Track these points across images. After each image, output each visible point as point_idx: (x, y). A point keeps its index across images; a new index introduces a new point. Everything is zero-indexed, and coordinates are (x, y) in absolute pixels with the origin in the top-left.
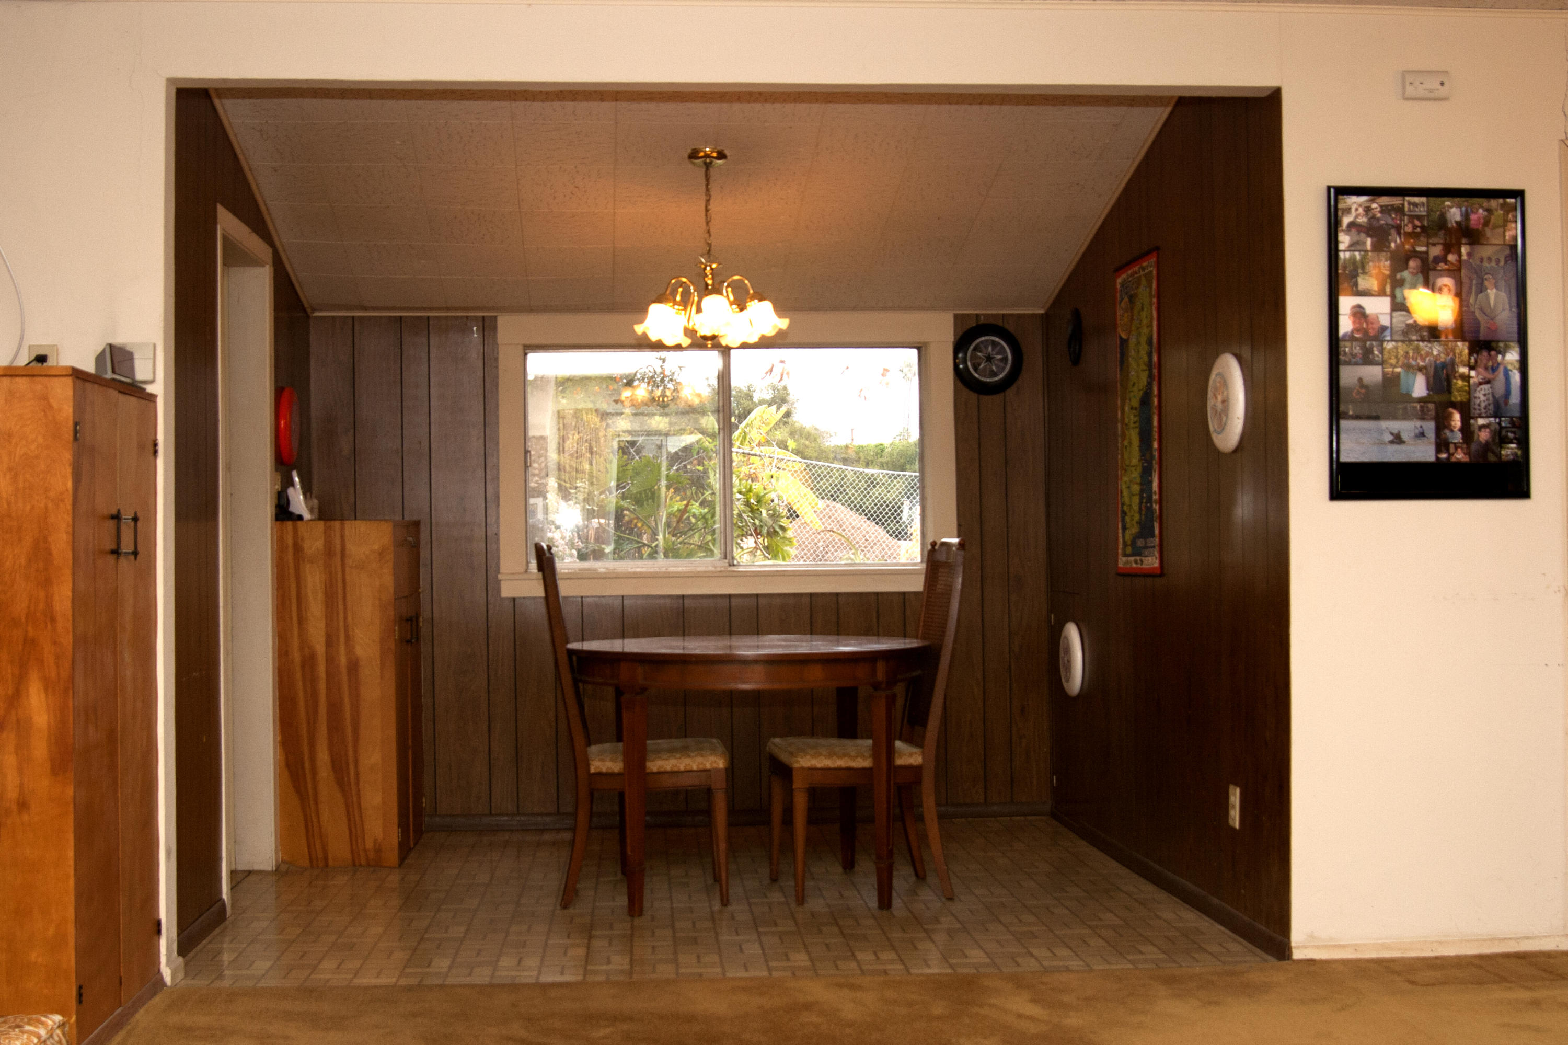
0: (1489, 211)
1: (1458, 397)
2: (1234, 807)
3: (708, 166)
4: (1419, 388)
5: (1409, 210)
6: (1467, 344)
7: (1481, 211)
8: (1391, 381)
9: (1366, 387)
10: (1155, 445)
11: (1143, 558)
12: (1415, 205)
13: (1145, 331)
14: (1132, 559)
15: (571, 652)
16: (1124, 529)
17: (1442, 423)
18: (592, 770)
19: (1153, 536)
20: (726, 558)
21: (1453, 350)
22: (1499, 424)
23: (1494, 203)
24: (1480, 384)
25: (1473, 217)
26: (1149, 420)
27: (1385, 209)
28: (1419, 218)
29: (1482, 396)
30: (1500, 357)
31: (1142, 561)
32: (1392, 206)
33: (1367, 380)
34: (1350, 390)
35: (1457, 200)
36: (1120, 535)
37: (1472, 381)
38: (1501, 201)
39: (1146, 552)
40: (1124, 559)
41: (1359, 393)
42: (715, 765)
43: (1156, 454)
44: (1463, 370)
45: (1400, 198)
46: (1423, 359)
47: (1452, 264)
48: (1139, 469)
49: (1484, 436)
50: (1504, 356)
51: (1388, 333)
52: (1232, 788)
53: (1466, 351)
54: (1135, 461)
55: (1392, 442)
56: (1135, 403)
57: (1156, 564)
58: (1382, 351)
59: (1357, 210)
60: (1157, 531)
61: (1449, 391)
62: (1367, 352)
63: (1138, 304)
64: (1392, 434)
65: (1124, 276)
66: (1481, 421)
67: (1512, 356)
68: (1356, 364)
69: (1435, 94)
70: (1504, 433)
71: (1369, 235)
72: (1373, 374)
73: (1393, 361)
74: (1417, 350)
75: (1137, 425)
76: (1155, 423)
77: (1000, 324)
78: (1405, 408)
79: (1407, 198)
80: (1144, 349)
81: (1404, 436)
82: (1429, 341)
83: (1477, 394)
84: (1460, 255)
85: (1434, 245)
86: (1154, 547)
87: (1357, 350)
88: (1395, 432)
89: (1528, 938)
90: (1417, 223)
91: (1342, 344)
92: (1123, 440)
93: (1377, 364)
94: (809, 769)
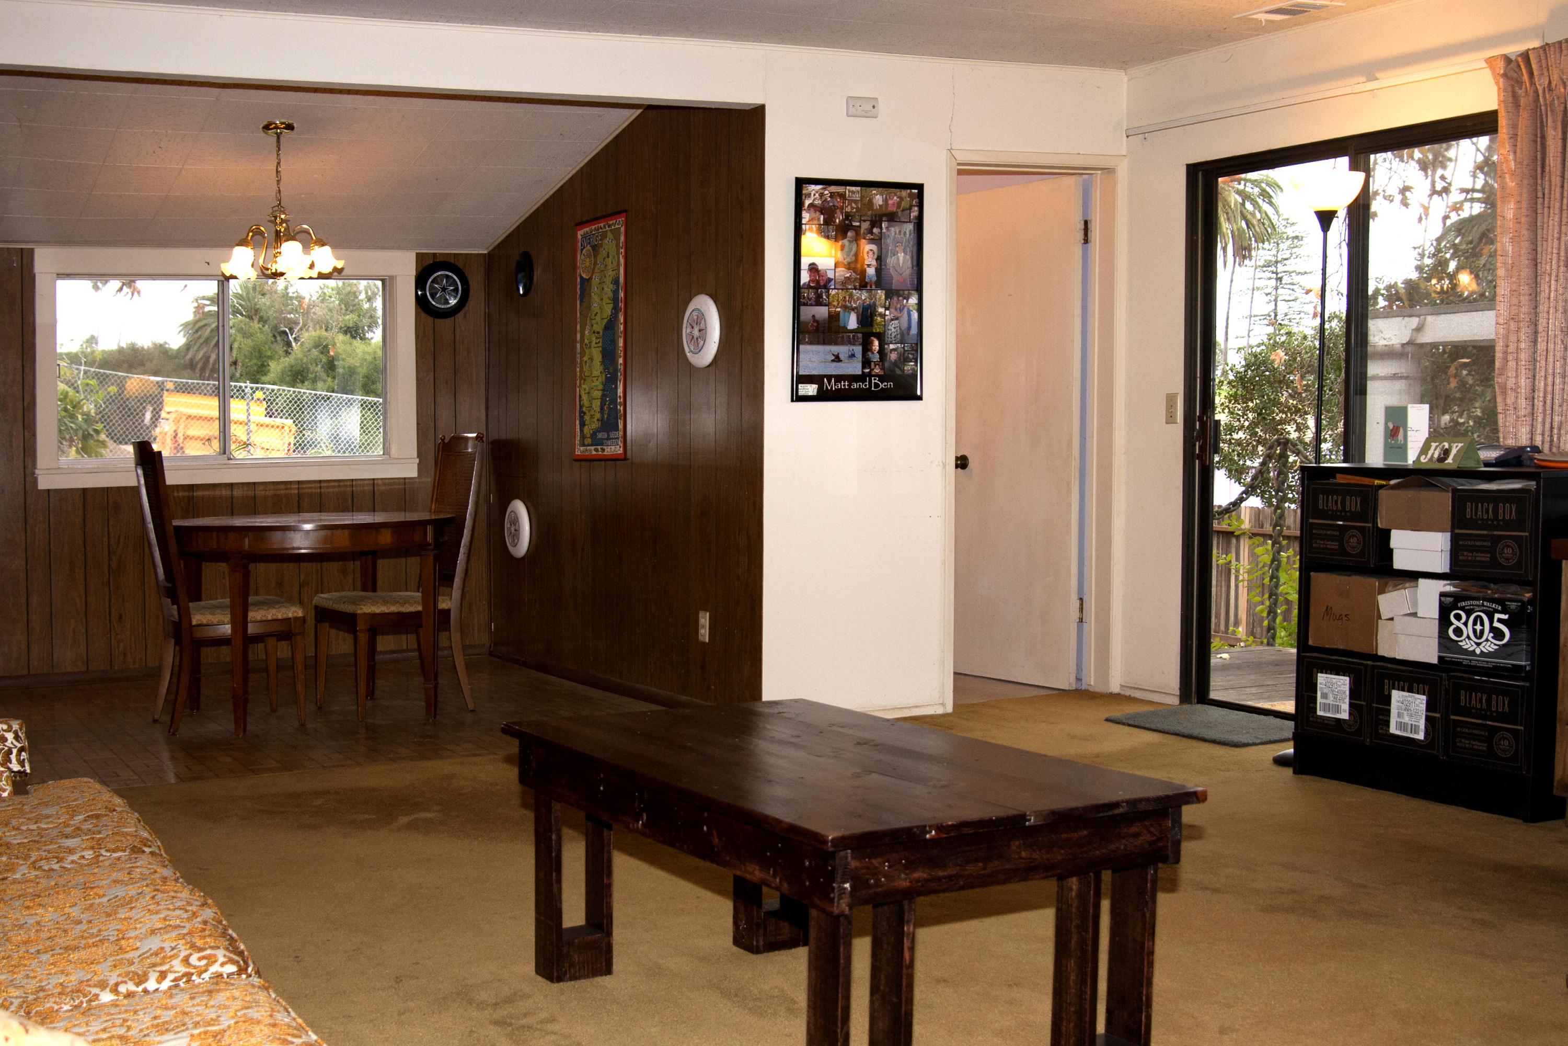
0: (901, 199)
1: (877, 329)
2: (703, 627)
3: (278, 136)
4: (852, 322)
5: (849, 196)
6: (884, 292)
7: (895, 198)
8: (834, 317)
9: (817, 322)
10: (621, 361)
11: (605, 447)
12: (853, 192)
13: (610, 274)
14: (593, 448)
15: (176, 528)
16: (583, 424)
17: (866, 347)
18: (194, 623)
19: (617, 429)
20: (225, 453)
21: (875, 296)
22: (904, 348)
23: (905, 193)
24: (892, 320)
25: (890, 202)
26: (614, 342)
27: (832, 195)
28: (855, 202)
29: (893, 329)
30: (905, 301)
31: (603, 450)
32: (838, 193)
33: (817, 317)
34: (806, 323)
35: (880, 189)
36: (578, 430)
37: (886, 318)
38: (909, 191)
39: (609, 442)
40: (582, 448)
41: (812, 325)
42: (295, 614)
43: (621, 368)
44: (881, 310)
45: (843, 187)
46: (855, 302)
47: (875, 234)
48: (602, 379)
49: (893, 356)
50: (907, 301)
51: (833, 282)
52: (701, 614)
53: (884, 297)
54: (596, 373)
55: (833, 361)
56: (599, 327)
57: (621, 451)
58: (828, 296)
59: (814, 195)
60: (621, 426)
61: (872, 325)
62: (819, 296)
63: (603, 253)
64: (834, 355)
65: (587, 229)
66: (892, 346)
67: (913, 300)
68: (811, 305)
69: (869, 114)
70: (906, 355)
71: (822, 214)
72: (822, 312)
73: (835, 303)
74: (851, 295)
75: (600, 344)
76: (621, 344)
77: (452, 261)
78: (843, 337)
79: (848, 188)
80: (609, 288)
81: (842, 357)
82: (860, 290)
83: (890, 327)
84: (881, 228)
85: (864, 221)
86: (618, 438)
87: (812, 295)
88: (836, 353)
89: (916, 707)
90: (854, 205)
91: (803, 290)
92: (582, 357)
93: (826, 305)
94: (369, 614)
